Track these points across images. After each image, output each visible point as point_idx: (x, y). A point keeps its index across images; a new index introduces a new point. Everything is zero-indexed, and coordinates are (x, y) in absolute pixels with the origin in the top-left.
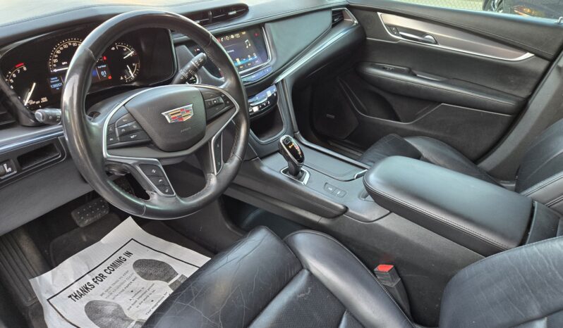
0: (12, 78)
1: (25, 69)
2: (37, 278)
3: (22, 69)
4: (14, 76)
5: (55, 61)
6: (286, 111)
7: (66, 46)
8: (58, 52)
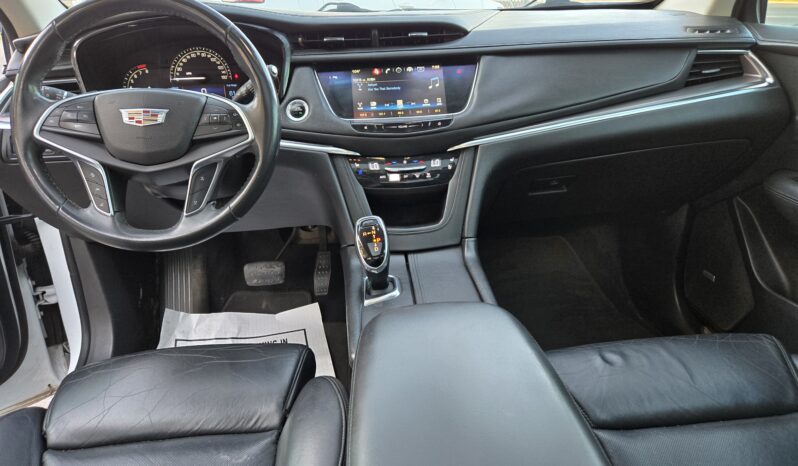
0: (133, 78)
1: (147, 71)
2: (182, 313)
3: (144, 72)
4: (136, 76)
5: (179, 69)
6: (464, 199)
7: (193, 56)
8: (184, 60)
